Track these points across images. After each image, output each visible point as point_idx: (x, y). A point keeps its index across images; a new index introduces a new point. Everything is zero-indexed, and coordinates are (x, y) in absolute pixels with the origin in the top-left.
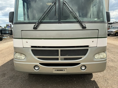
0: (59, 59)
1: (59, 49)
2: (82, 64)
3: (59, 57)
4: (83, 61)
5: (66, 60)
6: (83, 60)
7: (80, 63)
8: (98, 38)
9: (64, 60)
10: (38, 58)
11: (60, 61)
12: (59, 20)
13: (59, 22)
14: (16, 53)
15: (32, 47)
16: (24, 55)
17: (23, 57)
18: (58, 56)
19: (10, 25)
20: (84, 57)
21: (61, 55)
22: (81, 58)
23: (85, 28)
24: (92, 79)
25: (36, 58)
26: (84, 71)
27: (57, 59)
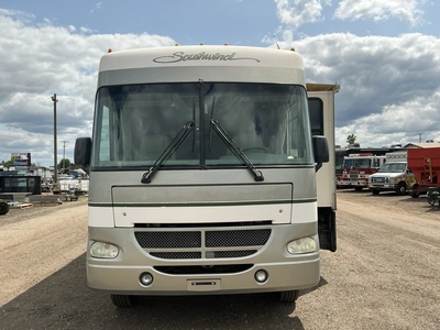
0: (203, 254)
1: (203, 230)
2: (257, 265)
3: (203, 249)
4: (261, 259)
5: (219, 257)
6: (260, 256)
7: (252, 265)
8: (292, 202)
9: (215, 257)
10: (151, 253)
11: (203, 261)
12: (202, 162)
13: (202, 167)
14: (96, 241)
15: (137, 225)
16: (115, 248)
17: (112, 252)
18: (200, 246)
19: (25, 158)
20: (262, 250)
21: (207, 246)
22: (255, 251)
23: (261, 179)
24: (292, 315)
25: (145, 252)
26: (262, 284)
27: (198, 255)
